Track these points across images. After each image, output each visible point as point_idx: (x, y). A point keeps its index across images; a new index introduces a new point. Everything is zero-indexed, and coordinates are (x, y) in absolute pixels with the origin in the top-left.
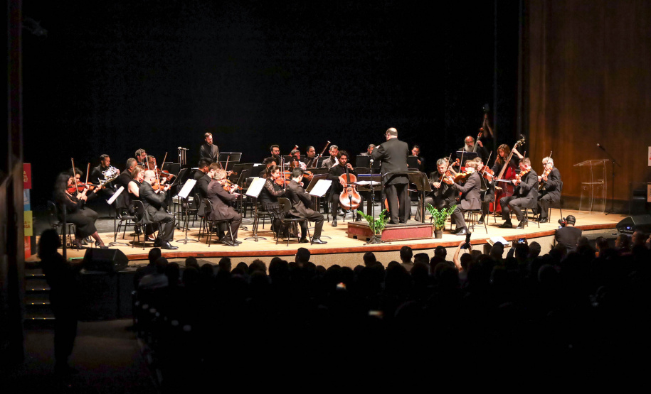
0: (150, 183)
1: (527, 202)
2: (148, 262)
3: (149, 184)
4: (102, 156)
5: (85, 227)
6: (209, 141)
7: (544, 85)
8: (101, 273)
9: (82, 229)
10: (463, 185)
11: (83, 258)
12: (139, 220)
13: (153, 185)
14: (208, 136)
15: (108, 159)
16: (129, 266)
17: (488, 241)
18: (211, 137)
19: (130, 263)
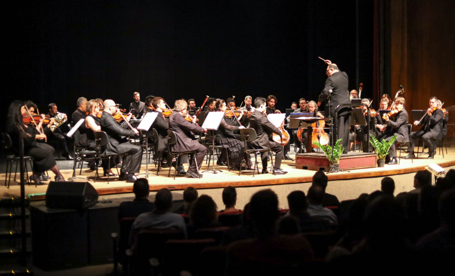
0: (111, 112)
1: (437, 135)
2: (133, 195)
3: (109, 114)
4: (50, 105)
5: (44, 160)
6: (136, 99)
7: (406, 49)
8: (68, 211)
9: (40, 163)
10: (395, 120)
11: (45, 194)
12: (102, 153)
13: (114, 115)
14: (136, 95)
15: (56, 107)
16: (98, 202)
17: (427, 168)
18: (138, 95)
19: (100, 198)
